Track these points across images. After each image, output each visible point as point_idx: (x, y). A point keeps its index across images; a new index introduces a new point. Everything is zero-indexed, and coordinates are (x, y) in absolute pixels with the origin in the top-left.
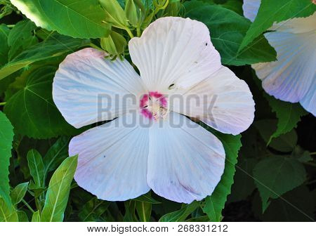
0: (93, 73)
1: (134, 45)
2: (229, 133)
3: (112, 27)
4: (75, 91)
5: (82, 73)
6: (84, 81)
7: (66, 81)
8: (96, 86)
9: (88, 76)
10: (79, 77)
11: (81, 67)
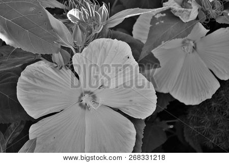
0: (45, 79)
1: (76, 59)
2: (139, 118)
3: (61, 46)
4: (33, 92)
5: (38, 79)
6: (39, 84)
7: (26, 85)
8: (48, 88)
9: (42, 81)
10: (36, 82)
11: (37, 74)
